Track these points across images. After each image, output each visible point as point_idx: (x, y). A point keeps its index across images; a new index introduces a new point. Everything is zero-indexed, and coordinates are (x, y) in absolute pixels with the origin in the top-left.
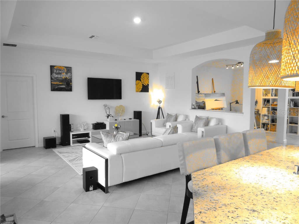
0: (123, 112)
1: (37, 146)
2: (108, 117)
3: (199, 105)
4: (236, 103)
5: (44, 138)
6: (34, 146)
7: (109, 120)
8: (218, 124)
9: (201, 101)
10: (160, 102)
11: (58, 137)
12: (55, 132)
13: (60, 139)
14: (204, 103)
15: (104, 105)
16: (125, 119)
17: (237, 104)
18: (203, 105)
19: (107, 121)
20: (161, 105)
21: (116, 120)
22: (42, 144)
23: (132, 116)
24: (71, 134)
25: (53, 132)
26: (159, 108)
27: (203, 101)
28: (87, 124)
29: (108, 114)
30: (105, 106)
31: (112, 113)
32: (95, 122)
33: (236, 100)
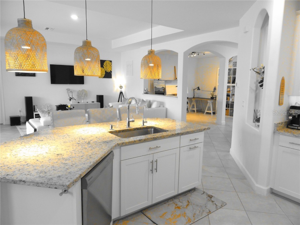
0: (85, 96)
1: (4, 124)
2: (70, 100)
3: (159, 91)
4: (198, 90)
5: (10, 116)
6: (2, 124)
7: (71, 102)
8: (160, 107)
9: (162, 87)
10: (121, 87)
11: (23, 117)
12: (21, 111)
13: (25, 118)
14: (164, 89)
15: (67, 89)
16: (87, 102)
18: (163, 91)
19: (70, 103)
20: (123, 90)
21: (79, 103)
22: (9, 122)
23: (95, 100)
24: (34, 113)
25: (19, 112)
26: (121, 93)
27: (163, 87)
28: (51, 106)
29: (70, 97)
30: (68, 90)
31: (75, 96)
32: (59, 104)
33: (198, 86)
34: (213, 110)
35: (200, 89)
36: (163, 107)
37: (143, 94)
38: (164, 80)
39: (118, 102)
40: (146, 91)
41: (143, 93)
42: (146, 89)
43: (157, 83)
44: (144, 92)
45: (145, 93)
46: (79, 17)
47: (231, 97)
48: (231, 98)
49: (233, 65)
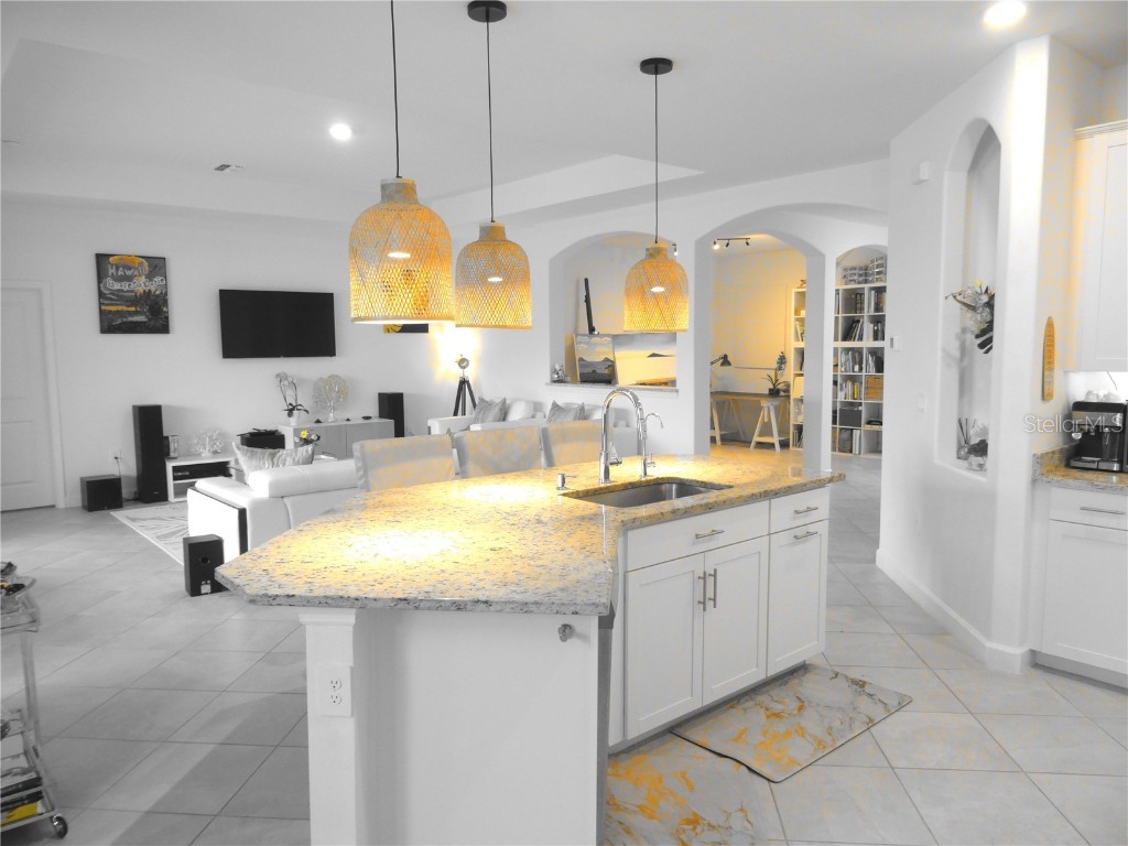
0: (340, 397)
1: (61, 505)
2: (290, 412)
3: (594, 371)
4: (722, 364)
5: (82, 479)
6: (53, 506)
7: (293, 421)
8: (615, 425)
9: (601, 358)
10: (463, 363)
11: (128, 478)
12: (118, 458)
13: (135, 482)
14: (611, 365)
15: (278, 375)
16: (348, 420)
17: (726, 368)
18: (606, 372)
19: (288, 425)
20: (470, 373)
21: (318, 421)
22: (76, 498)
23: (372, 409)
24: (170, 466)
25: (112, 460)
26: (463, 383)
27: (607, 360)
28: (222, 435)
29: (291, 404)
30: (281, 378)
31: (305, 400)
32: (248, 429)
33: (721, 354)
34: (779, 435)
35: (729, 364)
36: (627, 426)
37: (547, 384)
38: (608, 335)
39: (456, 414)
40: (560, 373)
41: (548, 380)
42: (558, 367)
43: (586, 346)
44: (552, 377)
45: (555, 382)
46: (354, 131)
47: (841, 385)
48: (841, 389)
49: (845, 277)
